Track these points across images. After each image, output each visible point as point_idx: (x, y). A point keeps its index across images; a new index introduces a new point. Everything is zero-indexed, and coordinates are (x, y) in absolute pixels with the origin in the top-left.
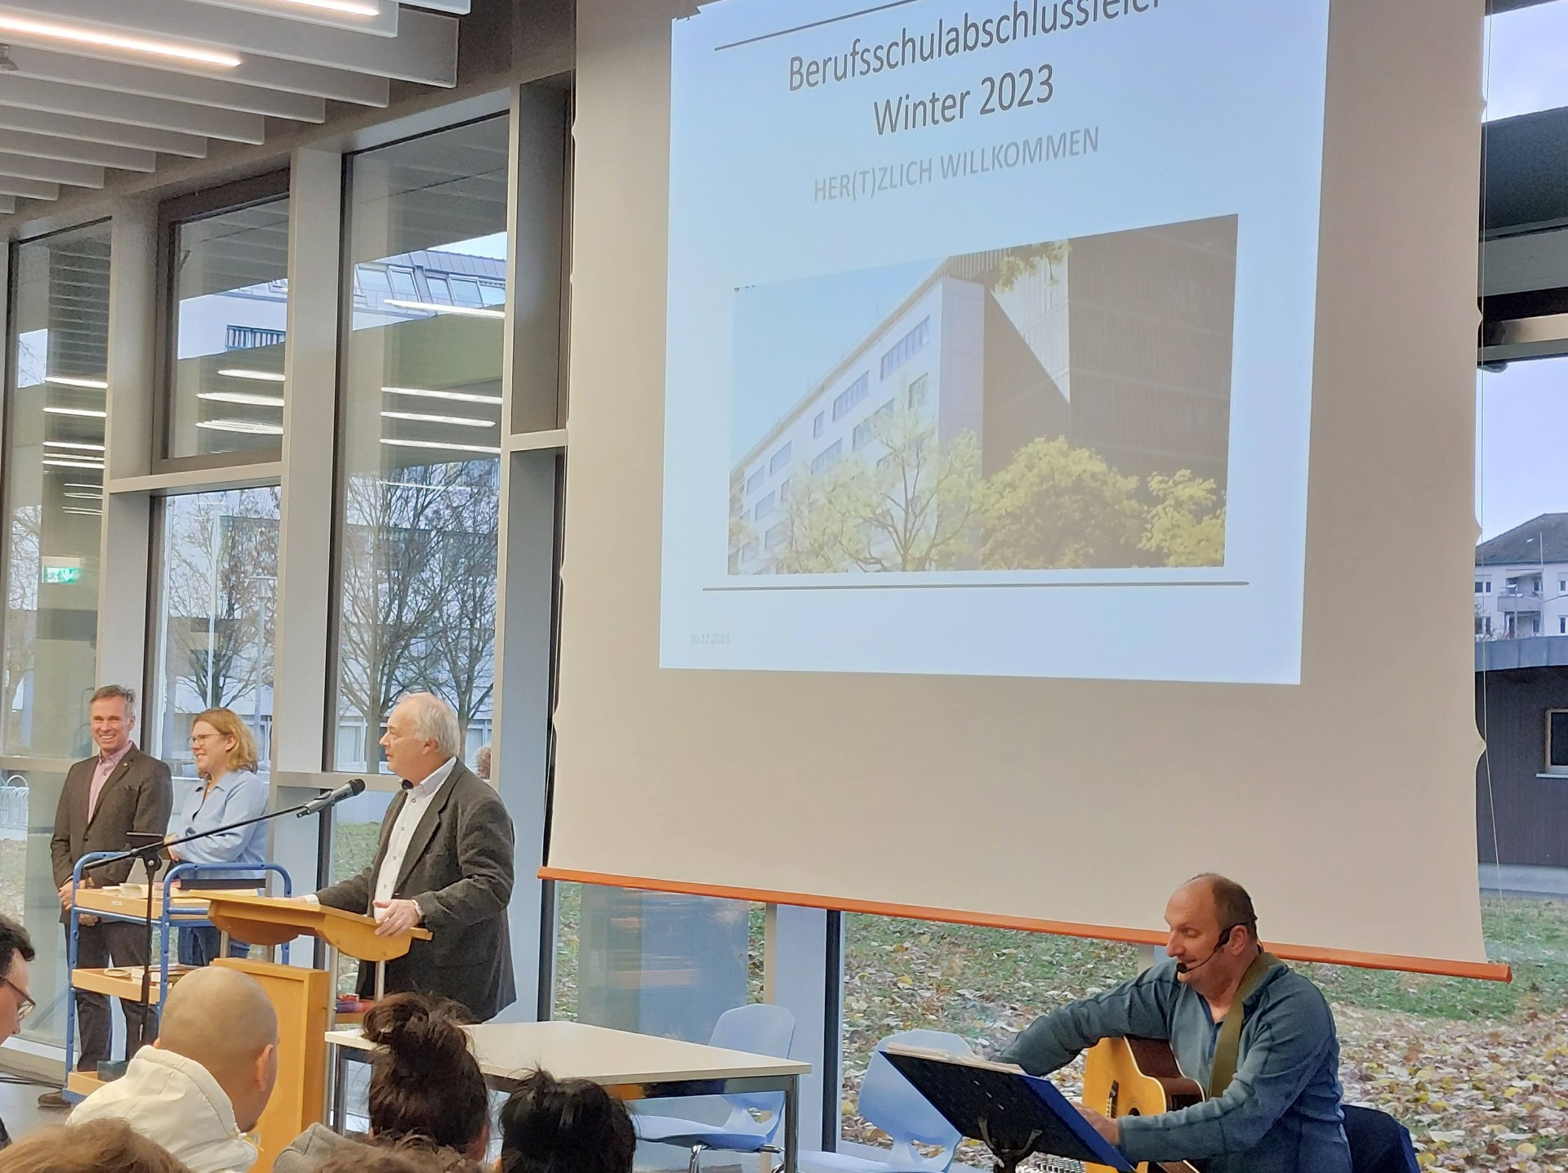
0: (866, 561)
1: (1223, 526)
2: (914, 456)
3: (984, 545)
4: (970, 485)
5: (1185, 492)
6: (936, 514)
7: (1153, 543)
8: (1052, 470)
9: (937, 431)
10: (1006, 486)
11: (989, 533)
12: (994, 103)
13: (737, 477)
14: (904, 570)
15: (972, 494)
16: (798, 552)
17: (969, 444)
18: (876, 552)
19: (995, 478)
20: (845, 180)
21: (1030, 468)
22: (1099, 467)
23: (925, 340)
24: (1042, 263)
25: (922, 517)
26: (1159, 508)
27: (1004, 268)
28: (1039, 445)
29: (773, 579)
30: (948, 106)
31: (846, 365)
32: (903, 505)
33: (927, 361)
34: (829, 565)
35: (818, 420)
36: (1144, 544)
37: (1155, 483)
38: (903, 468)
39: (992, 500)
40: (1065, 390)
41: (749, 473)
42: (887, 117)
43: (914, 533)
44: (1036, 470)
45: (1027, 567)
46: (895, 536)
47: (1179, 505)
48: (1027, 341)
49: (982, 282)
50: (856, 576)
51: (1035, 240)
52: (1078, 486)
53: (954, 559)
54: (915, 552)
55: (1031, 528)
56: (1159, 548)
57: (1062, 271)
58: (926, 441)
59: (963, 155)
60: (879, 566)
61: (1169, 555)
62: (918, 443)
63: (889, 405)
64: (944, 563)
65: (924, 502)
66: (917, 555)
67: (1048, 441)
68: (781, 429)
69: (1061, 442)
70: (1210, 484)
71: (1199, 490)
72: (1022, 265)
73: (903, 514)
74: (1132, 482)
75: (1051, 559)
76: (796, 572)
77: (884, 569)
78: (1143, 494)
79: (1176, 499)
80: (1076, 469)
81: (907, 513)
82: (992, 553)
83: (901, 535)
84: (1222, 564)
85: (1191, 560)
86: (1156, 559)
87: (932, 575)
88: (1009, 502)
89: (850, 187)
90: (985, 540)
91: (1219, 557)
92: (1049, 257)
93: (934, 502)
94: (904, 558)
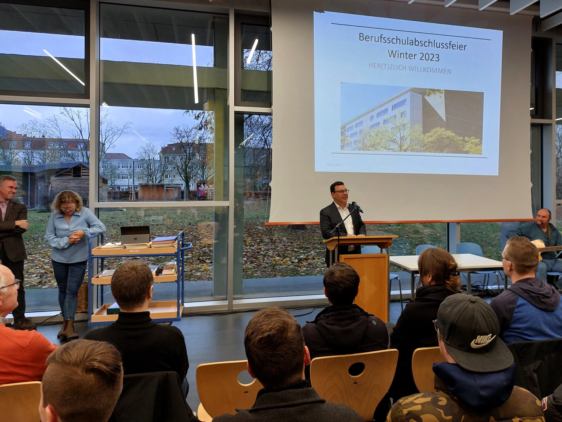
0: (388, 149)
1: (482, 147)
2: (403, 128)
3: (423, 147)
4: (419, 135)
5: (473, 141)
6: (410, 140)
7: (466, 150)
8: (441, 134)
9: (409, 123)
10: (429, 136)
11: (425, 145)
12: (424, 58)
13: (343, 128)
14: (400, 151)
15: (420, 137)
16: (366, 146)
17: (419, 127)
18: (391, 147)
19: (426, 134)
20: (379, 65)
21: (436, 133)
22: (453, 134)
23: (405, 104)
24: (438, 93)
25: (405, 141)
26: (468, 143)
27: (427, 93)
28: (438, 129)
29: (357, 152)
30: (411, 56)
31: (381, 106)
32: (400, 138)
33: (406, 108)
34: (376, 149)
35: (372, 117)
36: (464, 150)
37: (466, 139)
38: (400, 130)
39: (426, 139)
40: (444, 119)
41: (347, 127)
42: (392, 54)
43: (403, 144)
44: (437, 134)
45: (435, 152)
46: (397, 144)
47: (472, 143)
48: (434, 108)
49: (421, 94)
50: (385, 152)
51: (436, 88)
52: (448, 138)
53: (415, 150)
54: (403, 148)
55: (436, 145)
56: (468, 151)
57: (443, 95)
58: (406, 125)
59: (415, 68)
60: (393, 150)
61: (470, 152)
62: (404, 125)
63: (395, 116)
64: (412, 150)
65: (406, 138)
66: (404, 149)
67: (440, 128)
68: (359, 118)
69: (443, 129)
70: (479, 140)
71: (477, 141)
72: (432, 93)
73: (400, 140)
74: (461, 138)
75: (442, 151)
76: (365, 150)
77: (394, 151)
78: (464, 140)
79: (471, 142)
80: (448, 135)
81: (401, 140)
82: (426, 149)
83: (399, 144)
84: (482, 154)
85: (475, 153)
86: (467, 152)
87: (409, 153)
88: (430, 139)
89: (381, 66)
90: (424, 147)
91: (481, 153)
92: (439, 92)
93: (409, 138)
94: (401, 149)
